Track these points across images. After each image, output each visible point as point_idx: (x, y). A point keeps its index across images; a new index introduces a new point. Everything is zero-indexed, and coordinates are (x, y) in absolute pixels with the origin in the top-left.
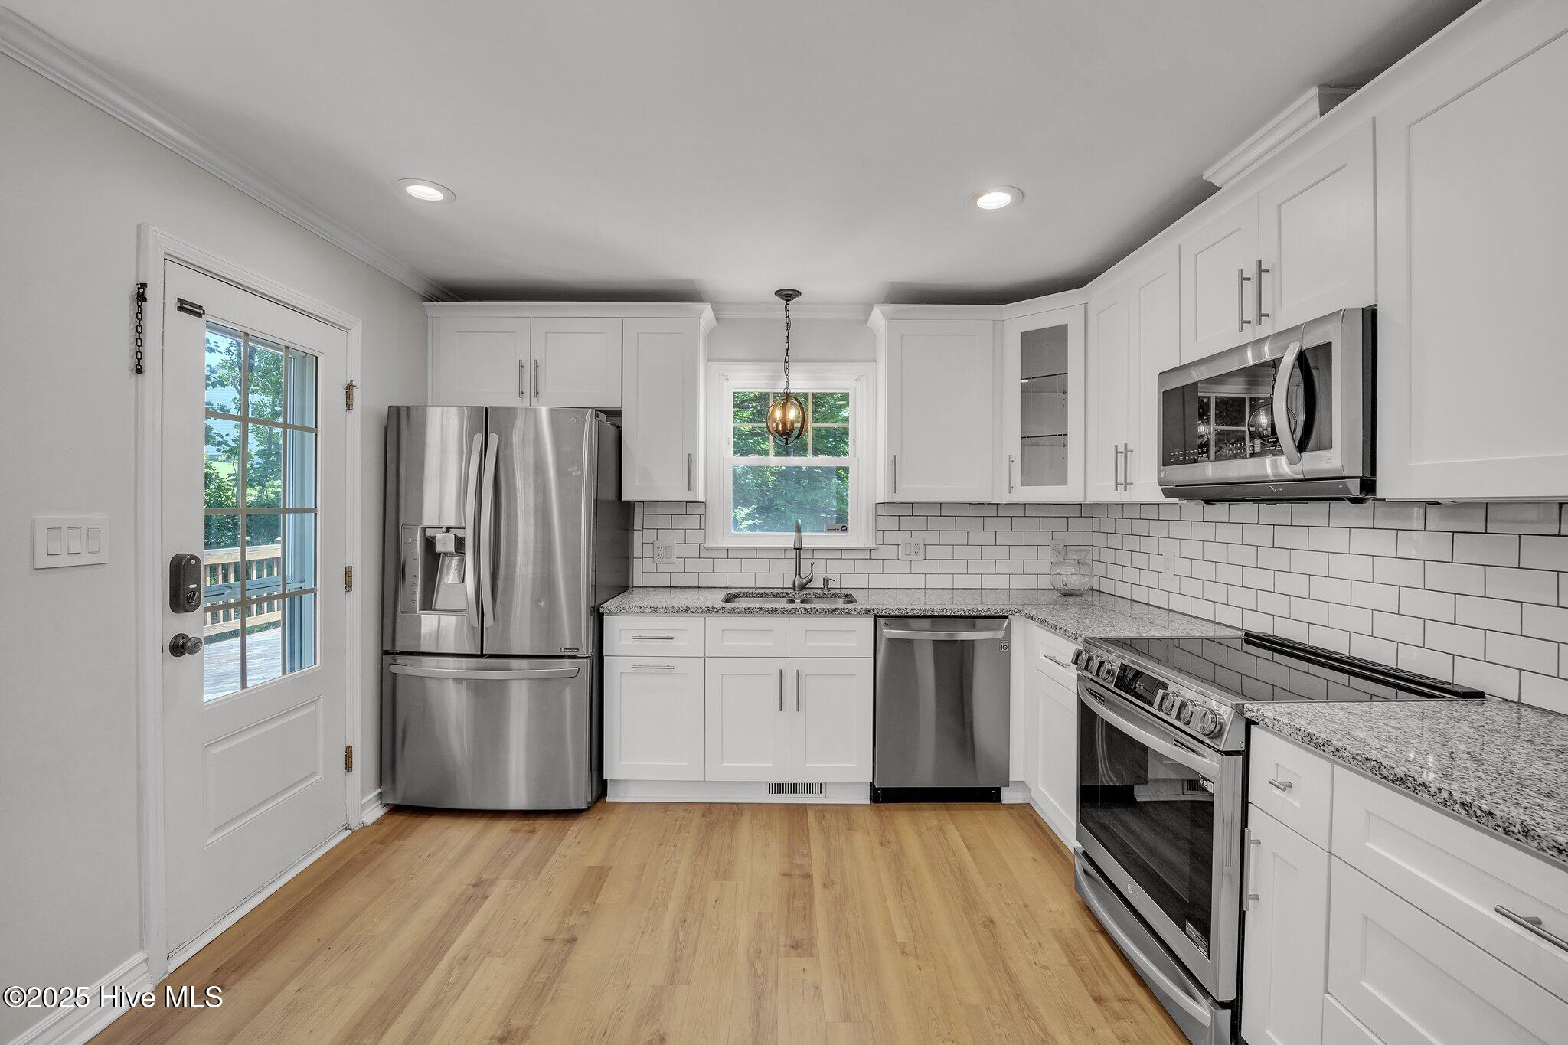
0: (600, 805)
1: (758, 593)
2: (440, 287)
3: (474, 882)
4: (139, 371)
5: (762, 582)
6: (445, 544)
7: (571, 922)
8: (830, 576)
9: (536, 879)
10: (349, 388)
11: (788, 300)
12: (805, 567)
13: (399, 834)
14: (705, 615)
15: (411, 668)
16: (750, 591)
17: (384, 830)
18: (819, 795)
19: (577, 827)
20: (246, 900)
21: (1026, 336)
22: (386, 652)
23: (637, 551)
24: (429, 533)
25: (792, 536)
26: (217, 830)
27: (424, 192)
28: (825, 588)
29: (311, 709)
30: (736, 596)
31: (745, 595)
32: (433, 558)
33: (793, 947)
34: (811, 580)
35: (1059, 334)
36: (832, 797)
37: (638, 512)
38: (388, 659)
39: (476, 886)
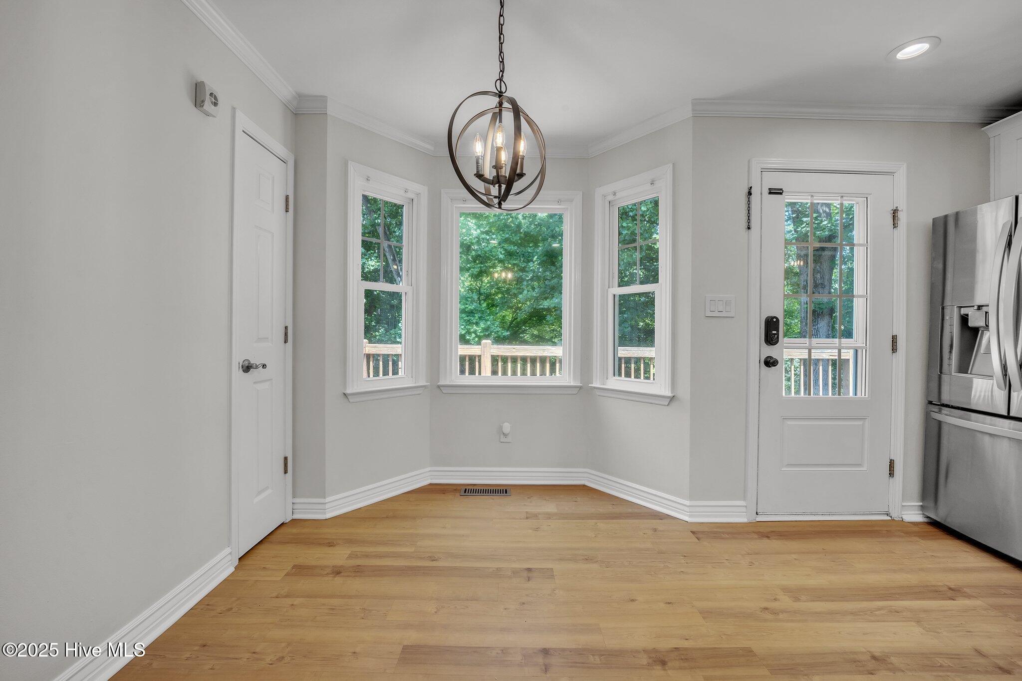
3: (954, 587)
4: (749, 228)
6: (976, 321)
10: (895, 212)
20: (804, 514)
22: (930, 403)
24: (964, 310)
29: (859, 424)
32: (970, 334)
38: (934, 408)
39: (950, 589)
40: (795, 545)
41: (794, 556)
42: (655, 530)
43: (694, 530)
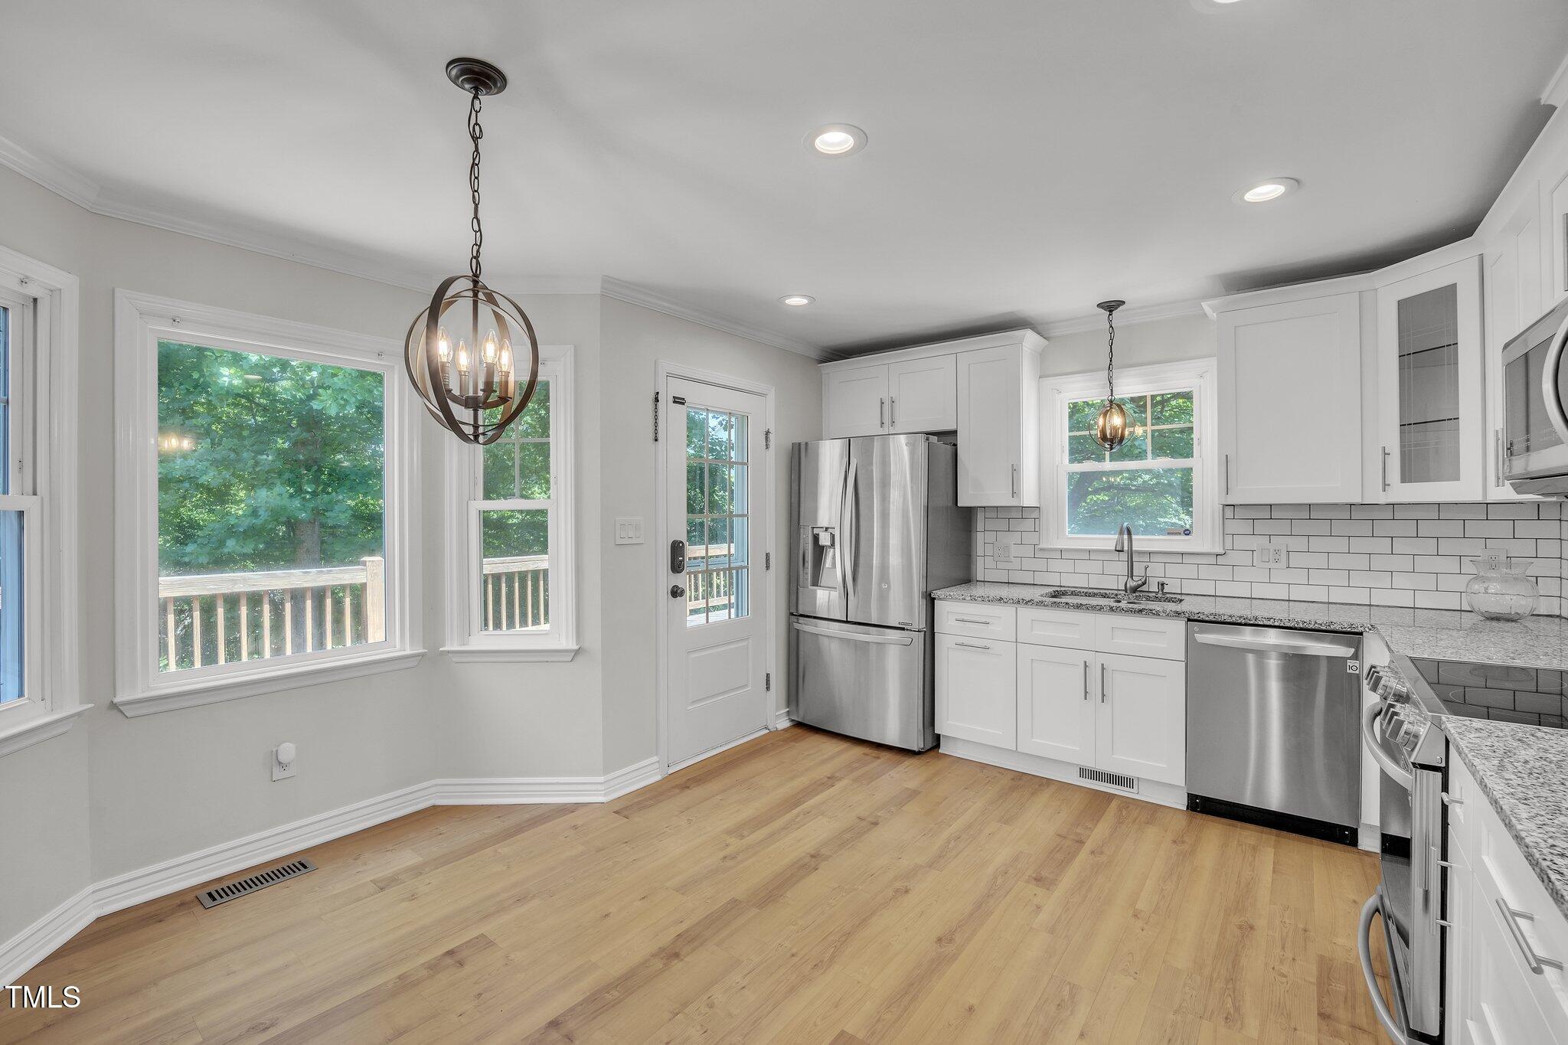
0: (933, 753)
1: (1086, 593)
2: (829, 351)
3: (829, 776)
4: (656, 440)
5: (1096, 582)
6: (825, 540)
7: (879, 814)
8: (1165, 581)
9: (867, 785)
10: (767, 433)
11: (1111, 311)
12: (1138, 570)
13: (795, 739)
14: (1016, 605)
15: (807, 627)
16: (1078, 590)
17: (787, 735)
18: (1131, 790)
19: (910, 763)
20: (707, 751)
21: (1402, 305)
22: (792, 614)
23: (980, 550)
24: (816, 531)
25: (1115, 539)
26: (694, 702)
27: (796, 301)
28: (1160, 592)
29: (744, 643)
30: (1064, 594)
31: (1073, 594)
32: (819, 551)
33: (1035, 879)
34: (1144, 583)
35: (1448, 295)
36: (1143, 794)
37: (980, 516)
38: (793, 618)
39: (829, 778)
40: (714, 786)
41: (719, 797)
42: (575, 827)
43: (616, 809)
